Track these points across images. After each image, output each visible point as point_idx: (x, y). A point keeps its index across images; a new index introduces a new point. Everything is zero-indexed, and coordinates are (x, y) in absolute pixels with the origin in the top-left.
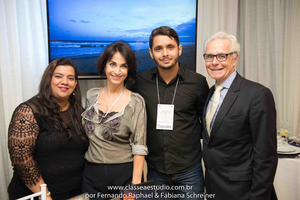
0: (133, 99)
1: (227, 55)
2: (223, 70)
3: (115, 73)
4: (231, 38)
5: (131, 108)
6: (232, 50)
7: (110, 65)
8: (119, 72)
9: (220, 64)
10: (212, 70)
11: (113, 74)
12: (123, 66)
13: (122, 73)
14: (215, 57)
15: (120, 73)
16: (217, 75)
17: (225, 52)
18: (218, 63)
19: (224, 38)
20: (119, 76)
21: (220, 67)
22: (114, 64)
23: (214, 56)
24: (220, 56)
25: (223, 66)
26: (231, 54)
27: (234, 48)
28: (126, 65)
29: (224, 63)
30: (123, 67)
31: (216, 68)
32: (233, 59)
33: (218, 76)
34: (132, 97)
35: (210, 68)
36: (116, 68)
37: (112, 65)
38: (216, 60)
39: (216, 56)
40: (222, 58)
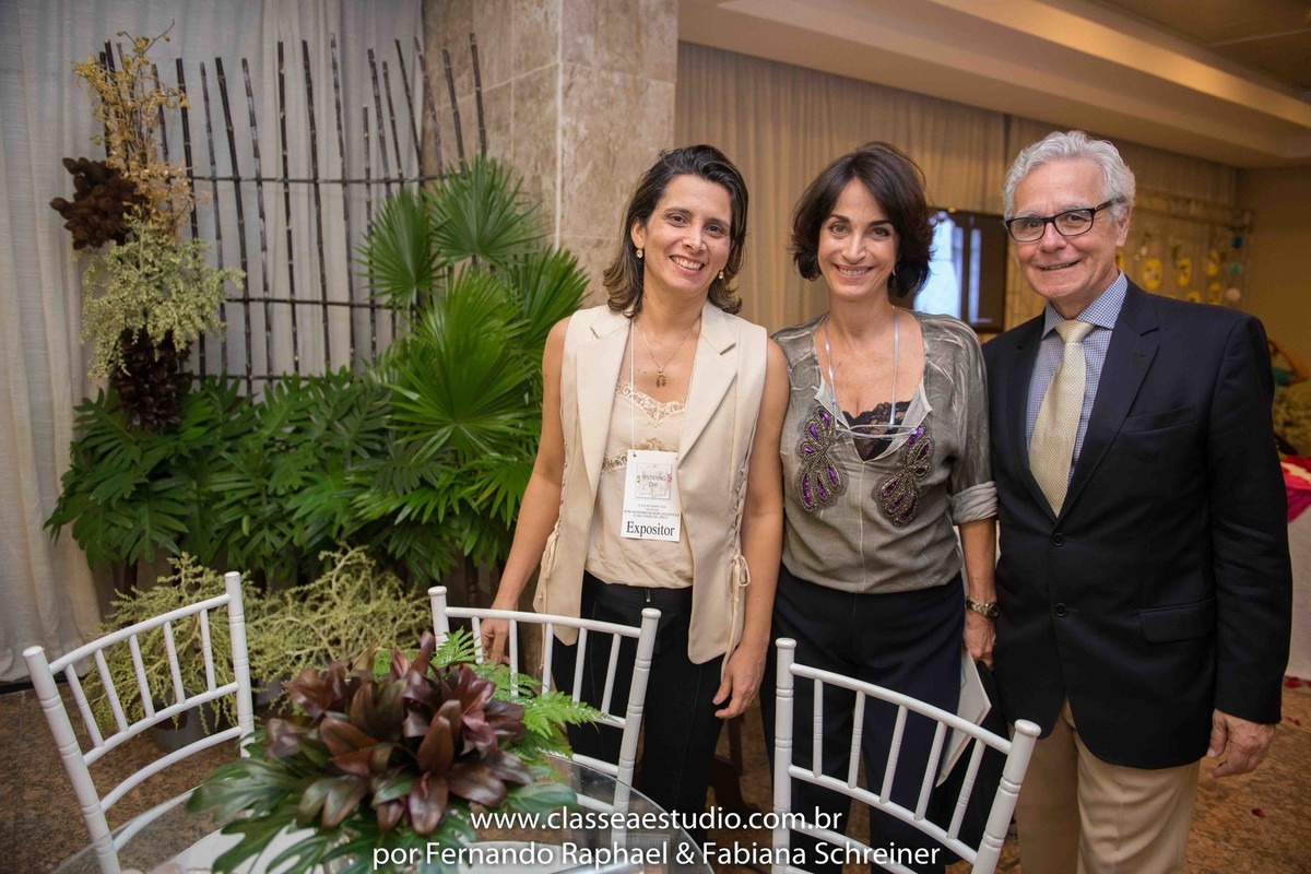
0: (933, 341)
1: (1092, 212)
2: (1079, 266)
3: (845, 258)
4: (1101, 152)
5: (942, 375)
6: (1107, 194)
7: (831, 228)
8: (859, 253)
9: (1069, 247)
10: (1043, 269)
11: (841, 262)
12: (874, 229)
13: (873, 255)
14: (1050, 225)
15: (863, 254)
16: (1062, 284)
17: (1085, 202)
18: (1063, 243)
19: (1075, 155)
20: (862, 268)
21: (1069, 255)
22: (844, 226)
23: (1046, 221)
24: (1069, 215)
25: (1078, 249)
26: (1107, 205)
27: (1115, 185)
28: (888, 227)
29: (1083, 241)
30: (876, 236)
31: (1056, 262)
32: (1113, 224)
33: (1065, 286)
34: (929, 334)
35: (1034, 263)
36: (847, 239)
37: (835, 229)
38: (1054, 234)
39: (1052, 220)
40: (1076, 223)
